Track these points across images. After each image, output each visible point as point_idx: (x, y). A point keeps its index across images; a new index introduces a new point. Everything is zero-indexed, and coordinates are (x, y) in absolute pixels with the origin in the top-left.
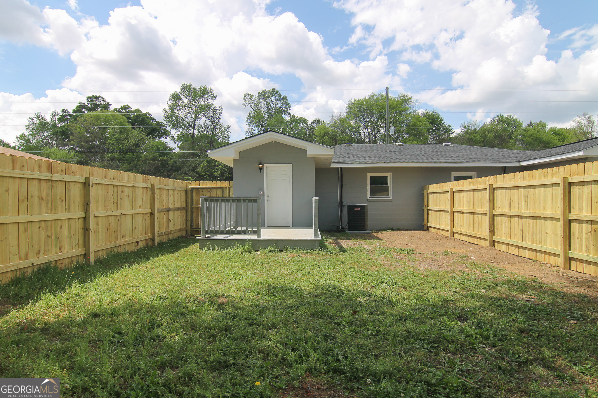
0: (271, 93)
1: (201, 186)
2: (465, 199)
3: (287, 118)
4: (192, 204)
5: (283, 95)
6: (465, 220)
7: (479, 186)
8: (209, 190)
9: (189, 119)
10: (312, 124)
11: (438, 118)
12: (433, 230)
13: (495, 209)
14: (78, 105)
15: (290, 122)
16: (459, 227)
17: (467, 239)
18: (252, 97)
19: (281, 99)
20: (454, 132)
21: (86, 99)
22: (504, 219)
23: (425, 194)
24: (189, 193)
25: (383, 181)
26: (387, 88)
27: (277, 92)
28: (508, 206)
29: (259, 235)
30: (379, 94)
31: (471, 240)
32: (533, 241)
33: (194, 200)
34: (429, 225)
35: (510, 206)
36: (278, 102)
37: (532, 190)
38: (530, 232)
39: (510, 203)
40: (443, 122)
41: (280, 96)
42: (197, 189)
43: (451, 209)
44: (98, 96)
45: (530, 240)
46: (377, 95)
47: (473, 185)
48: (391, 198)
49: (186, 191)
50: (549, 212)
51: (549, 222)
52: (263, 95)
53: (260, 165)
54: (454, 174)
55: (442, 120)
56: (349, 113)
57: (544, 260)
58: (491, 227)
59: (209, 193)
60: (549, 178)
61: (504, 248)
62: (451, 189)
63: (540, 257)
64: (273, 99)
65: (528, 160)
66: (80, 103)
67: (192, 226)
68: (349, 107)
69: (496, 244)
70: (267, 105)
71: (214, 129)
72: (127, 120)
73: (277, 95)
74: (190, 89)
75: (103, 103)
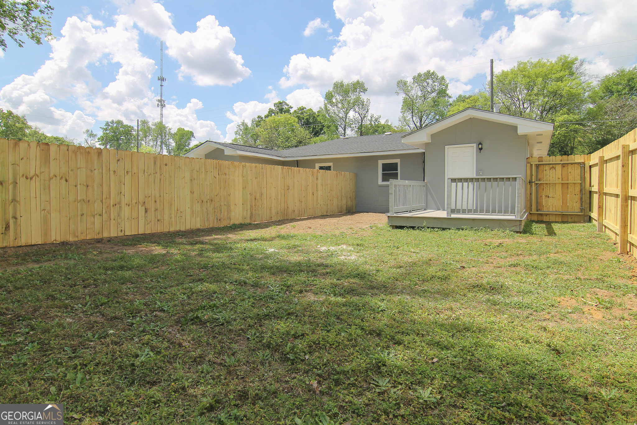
9: (342, 114)
18: (405, 83)
19: (437, 81)
21: (274, 105)
44: (282, 101)
64: (430, 81)
70: (423, 88)
71: (362, 121)
72: (296, 120)
73: (433, 76)
74: (342, 85)
75: (287, 107)
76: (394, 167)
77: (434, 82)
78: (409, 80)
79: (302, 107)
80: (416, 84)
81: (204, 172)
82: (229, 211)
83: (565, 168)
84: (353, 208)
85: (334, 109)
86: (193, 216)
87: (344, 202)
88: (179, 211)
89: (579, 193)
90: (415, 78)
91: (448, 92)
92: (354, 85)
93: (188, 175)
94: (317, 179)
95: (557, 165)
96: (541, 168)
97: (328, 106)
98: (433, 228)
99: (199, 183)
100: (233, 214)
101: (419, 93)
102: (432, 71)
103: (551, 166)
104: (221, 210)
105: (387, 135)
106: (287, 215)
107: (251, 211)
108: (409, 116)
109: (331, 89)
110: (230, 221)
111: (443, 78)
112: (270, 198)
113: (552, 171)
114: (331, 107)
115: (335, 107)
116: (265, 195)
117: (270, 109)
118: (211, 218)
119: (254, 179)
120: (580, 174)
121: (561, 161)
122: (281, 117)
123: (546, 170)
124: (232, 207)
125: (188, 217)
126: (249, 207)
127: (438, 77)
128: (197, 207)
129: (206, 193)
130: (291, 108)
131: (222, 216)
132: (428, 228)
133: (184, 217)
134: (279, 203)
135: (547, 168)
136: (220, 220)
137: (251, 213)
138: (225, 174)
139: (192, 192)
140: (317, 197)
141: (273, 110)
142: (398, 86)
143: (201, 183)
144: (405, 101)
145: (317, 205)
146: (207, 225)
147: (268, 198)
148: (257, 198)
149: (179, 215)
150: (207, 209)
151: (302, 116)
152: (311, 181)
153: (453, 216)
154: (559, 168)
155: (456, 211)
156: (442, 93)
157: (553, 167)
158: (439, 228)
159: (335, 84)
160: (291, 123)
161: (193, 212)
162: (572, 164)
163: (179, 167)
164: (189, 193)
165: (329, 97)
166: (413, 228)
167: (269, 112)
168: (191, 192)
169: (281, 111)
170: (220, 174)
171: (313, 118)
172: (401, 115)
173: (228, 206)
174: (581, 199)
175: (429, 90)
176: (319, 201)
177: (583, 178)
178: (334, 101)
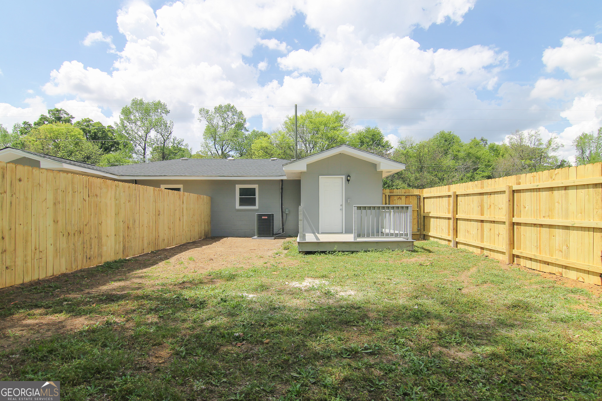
0: (227, 108)
9: (141, 133)
14: (40, 117)
18: (207, 112)
19: (237, 114)
20: (392, 148)
21: (47, 111)
44: (59, 109)
52: (219, 109)
64: (230, 114)
66: (42, 116)
70: (224, 119)
71: (164, 142)
72: (82, 133)
73: (232, 110)
74: (141, 103)
75: (66, 116)
76: (252, 192)
77: (233, 115)
78: (212, 110)
79: (88, 119)
80: (218, 115)
81: (71, 192)
82: (100, 245)
83: (408, 199)
84: (209, 233)
85: (131, 126)
86: (57, 255)
87: (203, 228)
88: (38, 251)
89: (416, 218)
90: (216, 109)
91: (245, 126)
92: (155, 105)
93: (50, 197)
94: (183, 202)
95: (402, 196)
96: (392, 198)
97: (125, 122)
98: (343, 252)
99: (64, 208)
100: (105, 248)
101: (221, 124)
102: (232, 105)
103: (398, 197)
104: (91, 245)
105: (231, 160)
106: (158, 246)
107: (123, 243)
108: (211, 143)
109: (129, 105)
110: (101, 258)
111: (241, 113)
112: (143, 226)
113: (399, 201)
114: (128, 124)
115: (134, 124)
116: (137, 222)
117: (42, 115)
118: (80, 257)
119: (127, 202)
120: (417, 203)
121: (405, 193)
122: (62, 127)
123: (395, 200)
124: (104, 240)
125: (50, 258)
126: (121, 239)
127: (237, 111)
128: (63, 243)
129: (73, 222)
130: (73, 118)
131: (92, 253)
132: (339, 251)
133: (44, 259)
134: (151, 231)
135: (396, 198)
136: (89, 258)
137: (124, 246)
138: (96, 195)
139: (56, 222)
140: (183, 223)
141: (47, 117)
142: (200, 114)
143: (67, 208)
144: (208, 129)
145: (183, 231)
146: (74, 267)
147: (141, 226)
148: (130, 227)
149: (37, 256)
150: (74, 245)
151: (87, 129)
152: (178, 206)
153: (359, 240)
154: (403, 198)
155: (361, 236)
156: (240, 126)
157: (400, 198)
158: (348, 251)
159: (133, 100)
160: (75, 135)
161: (56, 251)
162: (412, 195)
163: (39, 184)
164: (52, 222)
165: (126, 112)
166: (324, 252)
167: (41, 119)
168: (54, 221)
169: (59, 119)
170: (90, 195)
171: (102, 133)
172: (204, 141)
173: (99, 238)
174: (418, 221)
175: (229, 121)
176: (184, 228)
177: (419, 206)
178: (132, 117)
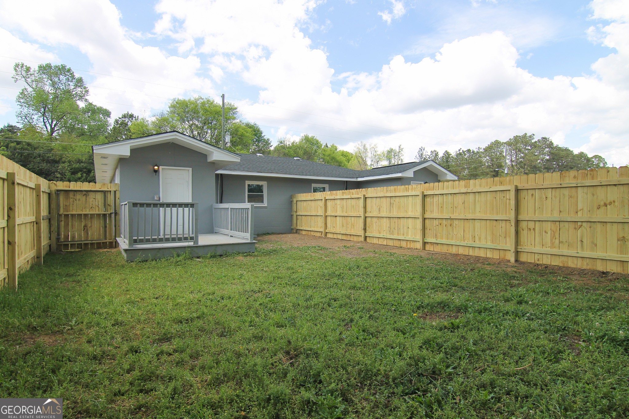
0: (59, 69)
1: (72, 188)
2: (338, 206)
3: (81, 104)
4: (58, 210)
5: (77, 76)
6: (338, 222)
7: (352, 196)
8: (85, 193)
10: (122, 118)
11: (259, 131)
12: (304, 233)
13: (367, 213)
15: (85, 111)
16: (332, 228)
17: (340, 237)
18: (28, 69)
19: (74, 80)
22: (375, 220)
23: (295, 202)
24: (54, 196)
25: (259, 189)
26: (223, 95)
27: (69, 70)
28: (378, 211)
29: (196, 242)
30: (206, 99)
31: (344, 237)
32: (398, 234)
33: (62, 205)
34: (298, 228)
35: (379, 211)
36: (69, 83)
37: (397, 200)
38: (396, 228)
39: (380, 208)
40: (263, 135)
41: (73, 76)
42: (67, 192)
43: (325, 214)
45: (396, 233)
46: (203, 99)
47: (346, 195)
48: (266, 205)
49: (49, 194)
50: (410, 214)
51: (410, 220)
52: (45, 69)
53: (156, 167)
54: (314, 185)
55: (262, 133)
56: (173, 112)
57: (407, 246)
58: (364, 226)
59: (85, 196)
60: (410, 192)
61: (375, 241)
62: (325, 198)
63: (404, 244)
65: (364, 177)
67: (58, 239)
68: (173, 106)
69: (368, 239)
73: (68, 74)
78: (34, 67)
80: (44, 76)
90: (41, 67)
102: (67, 67)
142: (17, 71)
